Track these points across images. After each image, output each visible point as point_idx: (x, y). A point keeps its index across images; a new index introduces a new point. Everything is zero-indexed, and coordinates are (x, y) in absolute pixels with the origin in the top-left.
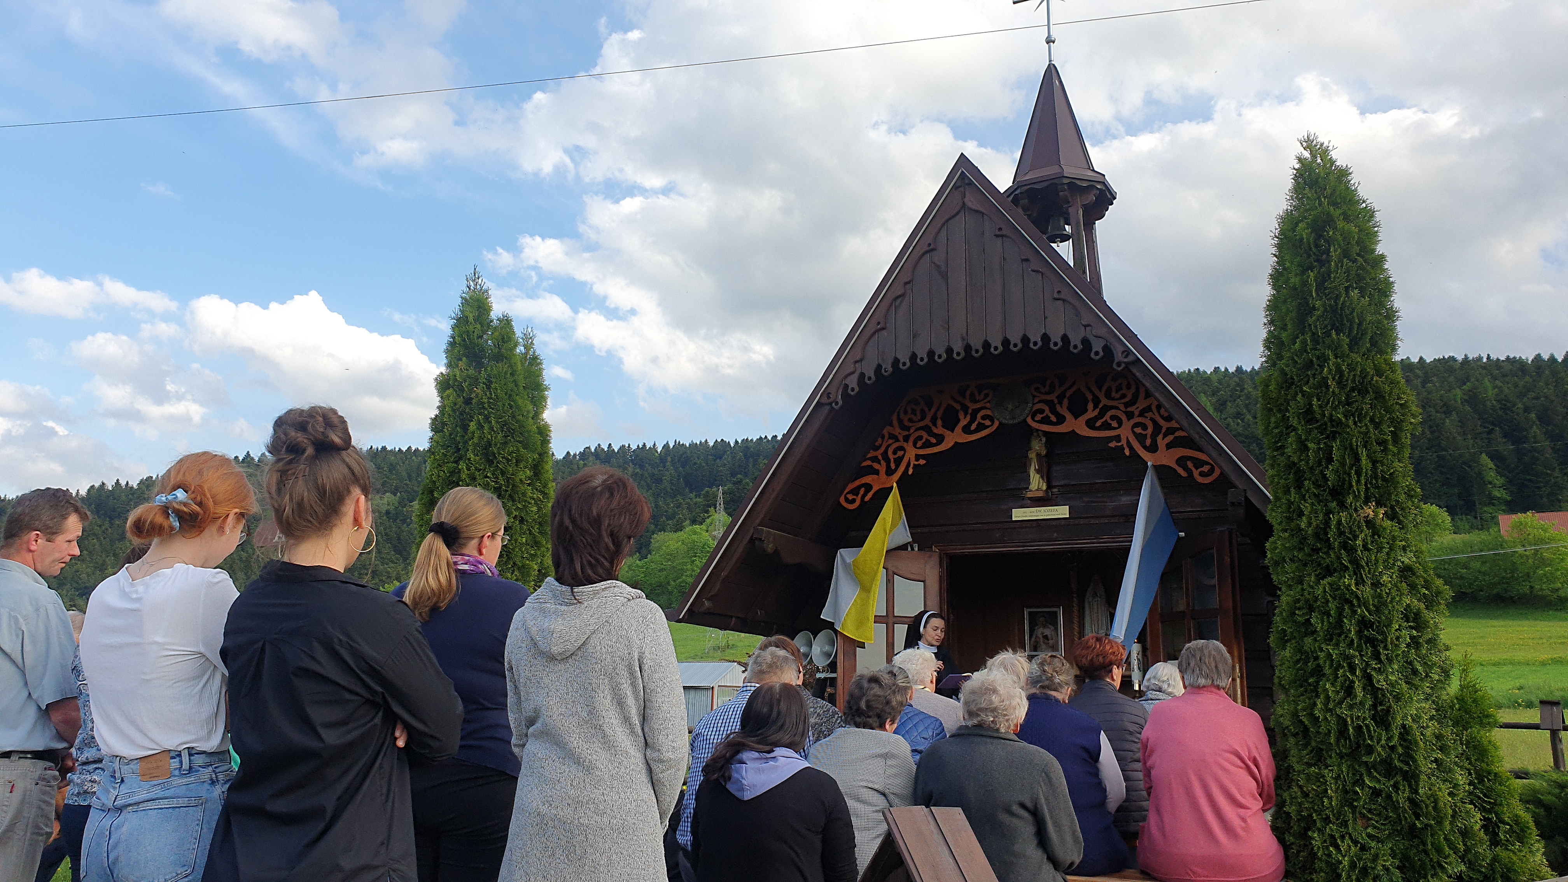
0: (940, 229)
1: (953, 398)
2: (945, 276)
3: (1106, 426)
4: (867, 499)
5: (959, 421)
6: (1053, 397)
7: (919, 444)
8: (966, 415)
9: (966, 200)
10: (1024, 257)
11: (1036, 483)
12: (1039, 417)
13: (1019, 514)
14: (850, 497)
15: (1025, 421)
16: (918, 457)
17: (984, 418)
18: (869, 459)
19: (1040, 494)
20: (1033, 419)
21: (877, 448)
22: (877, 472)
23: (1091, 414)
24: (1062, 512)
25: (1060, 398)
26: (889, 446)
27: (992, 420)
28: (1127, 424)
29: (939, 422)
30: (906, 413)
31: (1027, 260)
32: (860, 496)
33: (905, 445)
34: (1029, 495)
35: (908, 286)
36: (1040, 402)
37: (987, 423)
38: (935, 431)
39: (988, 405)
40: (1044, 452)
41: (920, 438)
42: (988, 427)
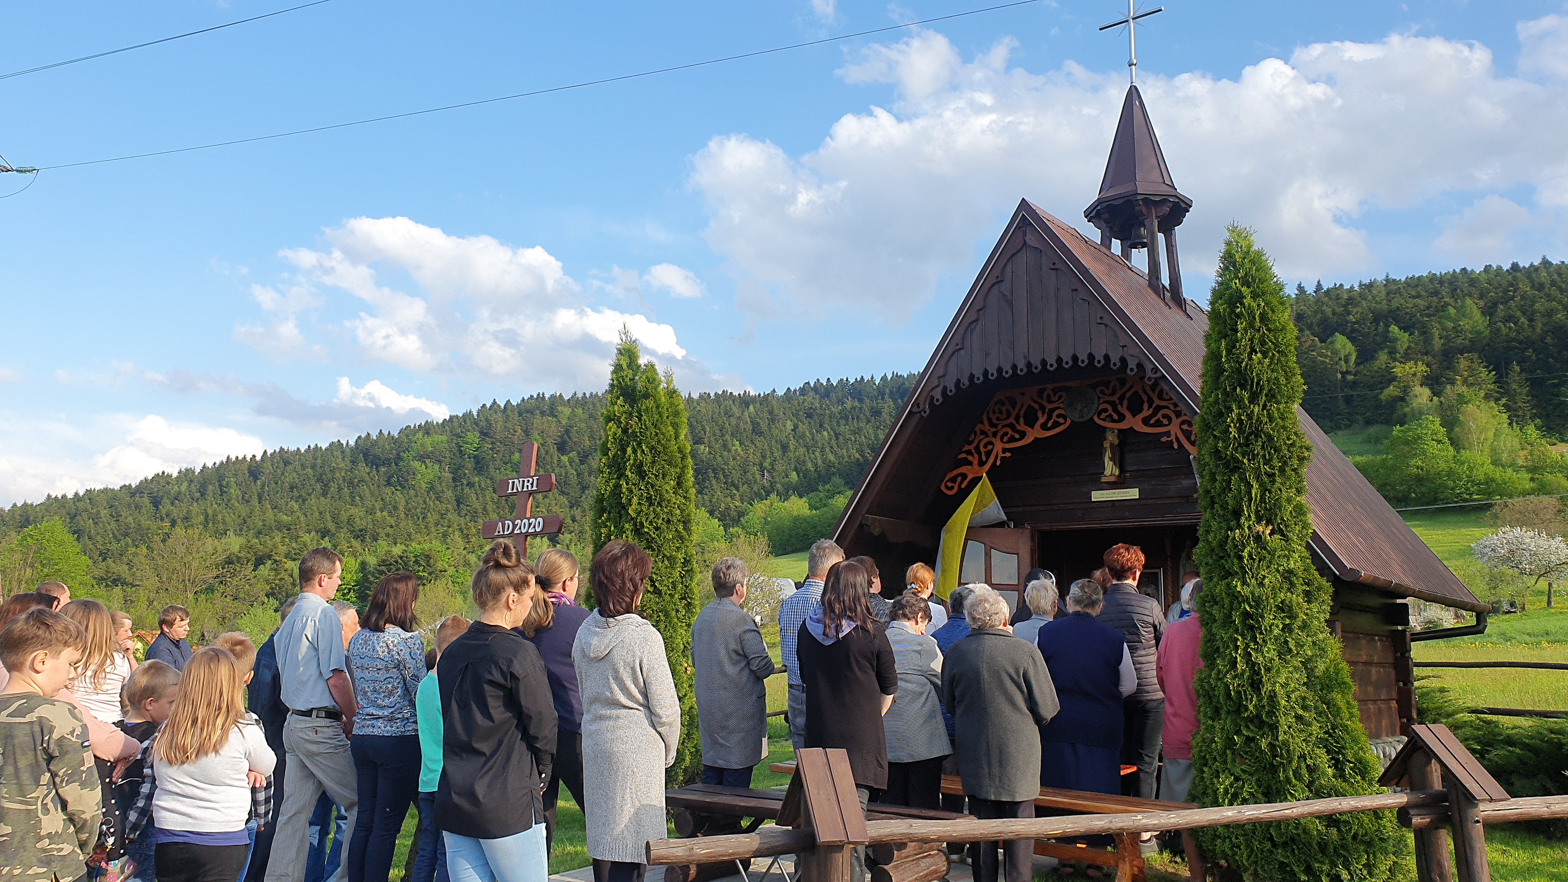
0: (1006, 264)
1: (1032, 399)
2: (1010, 304)
3: (1158, 424)
4: (963, 486)
5: (1037, 419)
6: (1115, 398)
7: (1006, 439)
8: (1043, 413)
9: (1027, 239)
10: (1074, 288)
11: (1110, 469)
12: (1103, 415)
13: (1097, 496)
14: (949, 484)
15: (1092, 418)
16: (1004, 450)
17: (1058, 416)
18: (964, 452)
19: (1113, 479)
20: (1099, 417)
21: (970, 443)
22: (970, 463)
23: (1146, 413)
24: (1133, 493)
25: (1121, 399)
26: (981, 440)
27: (1064, 417)
29: (1022, 420)
30: (994, 412)
31: (1076, 290)
32: (957, 483)
33: (993, 440)
34: (1104, 480)
35: (981, 312)
36: (1104, 402)
37: (1061, 420)
38: (1019, 428)
39: (1061, 405)
40: (1116, 442)
41: (1006, 434)
42: (1062, 424)
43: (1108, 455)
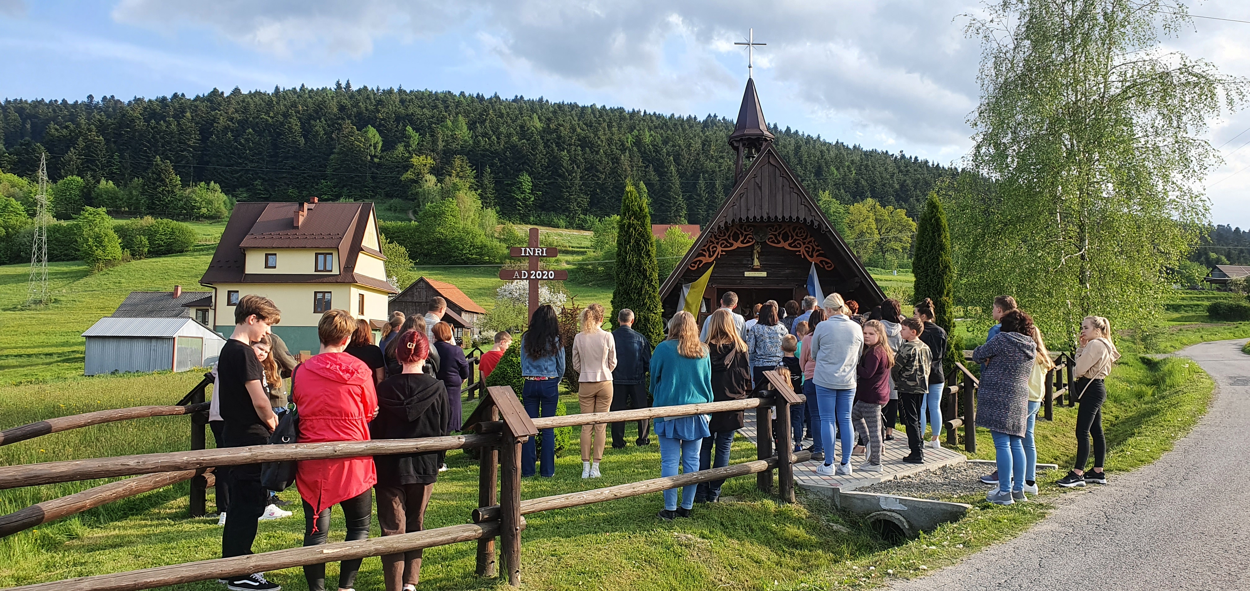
0: (759, 170)
1: (737, 229)
2: (760, 188)
3: (795, 246)
4: (700, 266)
5: (739, 238)
6: (776, 233)
7: (723, 246)
9: (770, 160)
11: (756, 263)
12: (771, 240)
13: (747, 274)
14: (693, 265)
15: (765, 241)
16: (722, 251)
17: (749, 238)
18: (701, 250)
19: (756, 267)
20: (768, 241)
21: (705, 246)
22: (705, 256)
23: (790, 241)
24: (764, 274)
25: (779, 234)
27: (753, 239)
28: (803, 246)
29: (731, 238)
30: (718, 233)
31: (792, 188)
32: (697, 265)
34: (753, 267)
35: (746, 190)
36: (771, 234)
38: (730, 241)
39: (751, 233)
40: (760, 251)
41: (723, 243)
42: (751, 242)
43: (756, 256)
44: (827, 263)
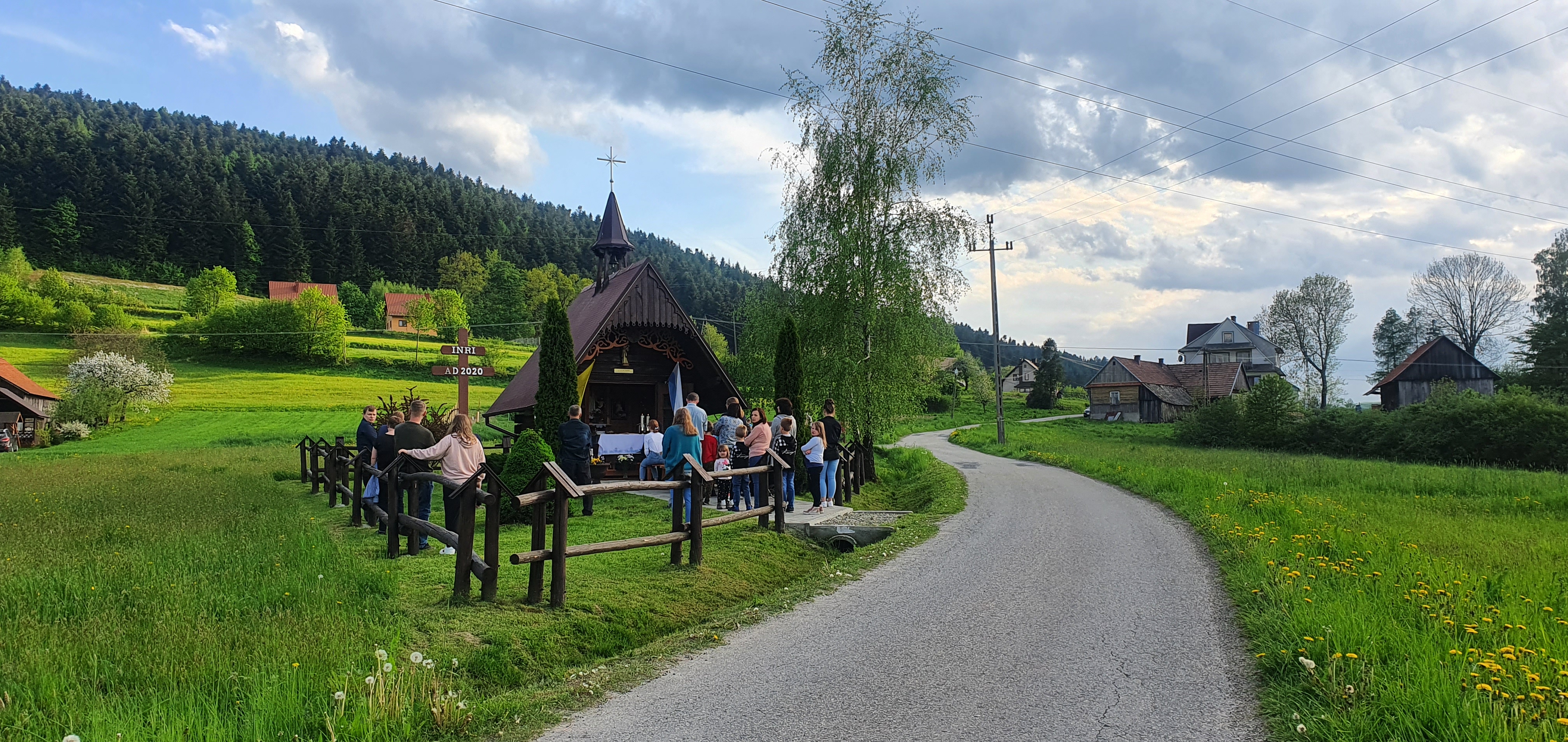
0: (639, 281)
2: (641, 297)
3: (662, 348)
8: (617, 337)
11: (625, 360)
13: (616, 371)
16: (600, 350)
19: (626, 365)
23: (658, 343)
24: (631, 371)
27: (627, 340)
28: (669, 348)
29: (608, 338)
33: (596, 345)
36: (642, 337)
38: (607, 341)
39: (626, 335)
40: (629, 351)
41: (601, 343)
43: (625, 355)
44: (688, 363)
